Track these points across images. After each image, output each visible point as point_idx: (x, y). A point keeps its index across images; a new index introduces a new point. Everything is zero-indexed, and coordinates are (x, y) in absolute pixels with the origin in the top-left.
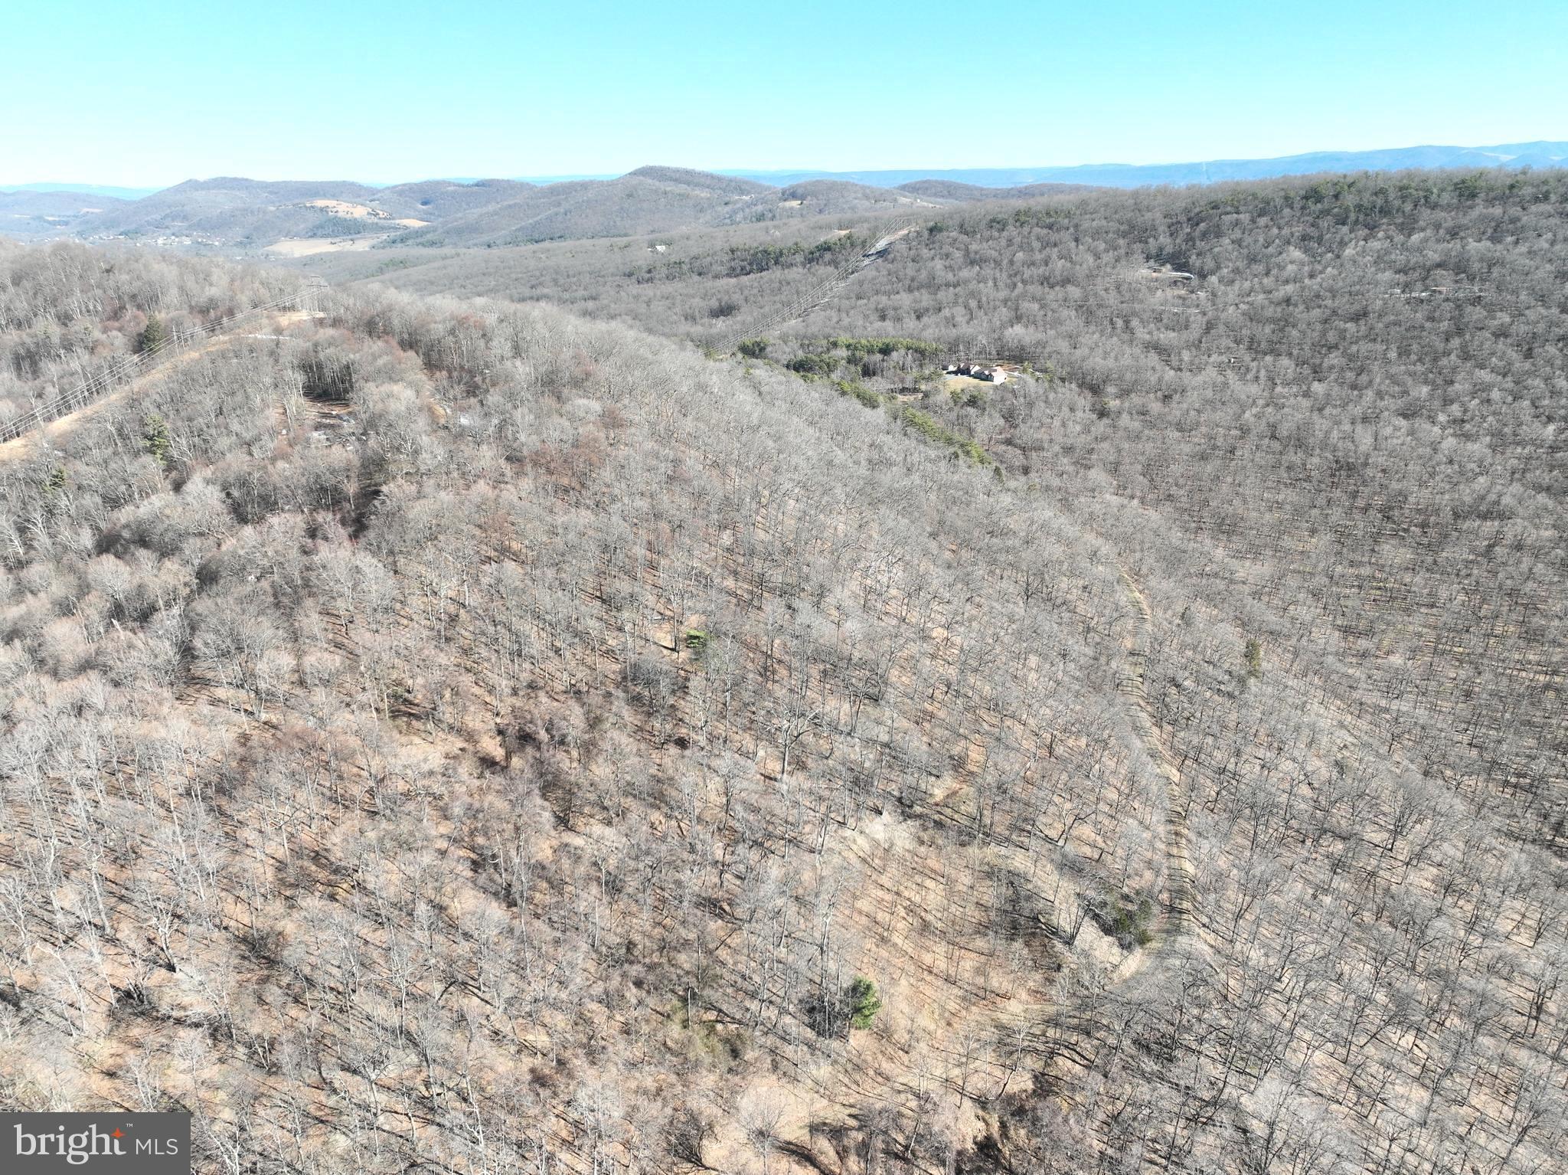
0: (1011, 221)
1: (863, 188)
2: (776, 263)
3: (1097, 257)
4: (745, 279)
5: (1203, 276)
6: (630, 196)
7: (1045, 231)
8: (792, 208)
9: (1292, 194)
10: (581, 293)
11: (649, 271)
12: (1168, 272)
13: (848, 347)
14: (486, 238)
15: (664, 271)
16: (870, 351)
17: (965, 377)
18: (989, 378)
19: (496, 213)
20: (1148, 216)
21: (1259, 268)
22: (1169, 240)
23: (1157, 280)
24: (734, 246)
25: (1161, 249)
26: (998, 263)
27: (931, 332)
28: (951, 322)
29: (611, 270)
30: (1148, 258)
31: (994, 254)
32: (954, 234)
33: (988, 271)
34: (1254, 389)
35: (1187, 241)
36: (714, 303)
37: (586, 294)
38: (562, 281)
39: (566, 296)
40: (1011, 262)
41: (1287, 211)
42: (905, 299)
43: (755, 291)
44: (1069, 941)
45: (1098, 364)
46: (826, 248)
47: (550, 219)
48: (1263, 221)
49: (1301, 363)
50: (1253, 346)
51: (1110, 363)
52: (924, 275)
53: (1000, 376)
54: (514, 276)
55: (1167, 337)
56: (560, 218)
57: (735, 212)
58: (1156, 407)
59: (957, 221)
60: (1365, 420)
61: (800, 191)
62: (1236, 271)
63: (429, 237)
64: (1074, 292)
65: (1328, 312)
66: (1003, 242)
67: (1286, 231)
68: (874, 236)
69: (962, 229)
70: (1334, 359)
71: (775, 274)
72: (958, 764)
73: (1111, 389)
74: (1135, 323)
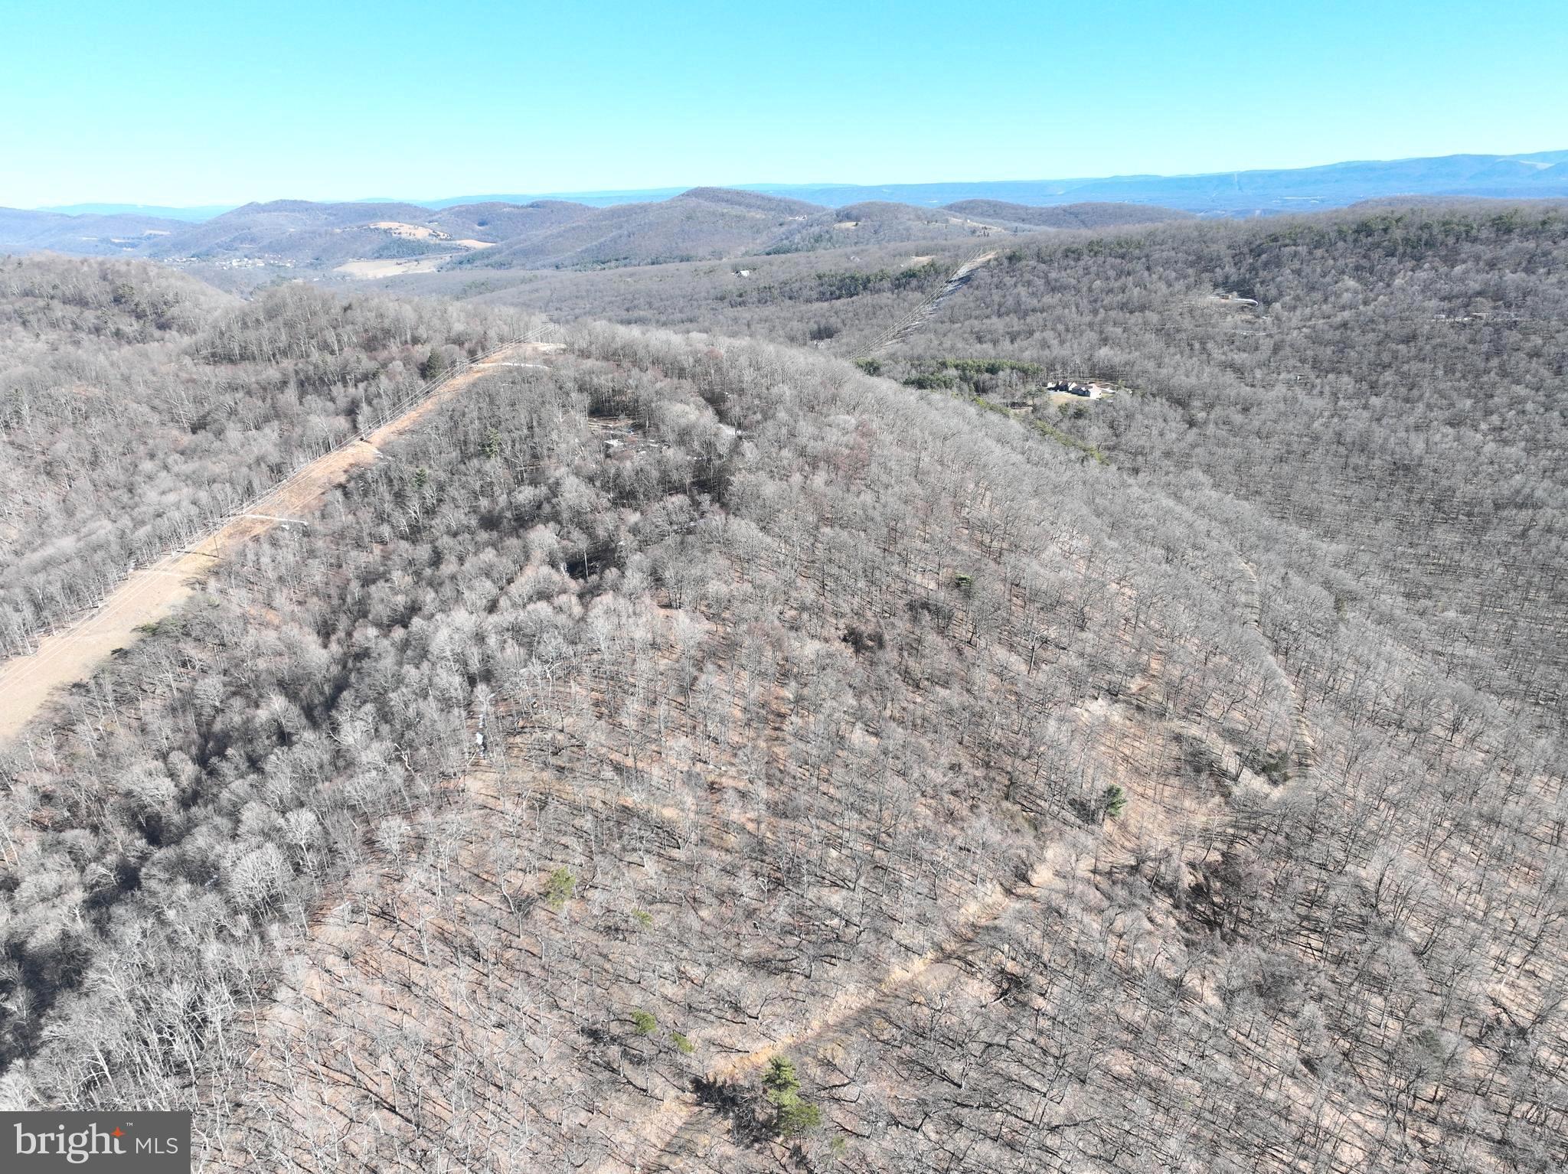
0: (1085, 251)
1: (916, 209)
2: (865, 288)
3: (1170, 285)
4: (838, 303)
5: (1268, 302)
6: (689, 218)
7: (1119, 261)
8: (847, 230)
9: (1345, 228)
10: (678, 316)
11: (741, 296)
12: (1235, 299)
13: (956, 367)
14: (553, 259)
15: (755, 295)
16: (979, 370)
17: (1065, 393)
18: (1086, 394)
19: (560, 235)
20: (1214, 247)
21: (1317, 296)
22: (1233, 270)
23: (1225, 305)
24: (821, 272)
25: (1227, 277)
26: (1078, 291)
27: (1028, 353)
28: (1045, 345)
29: (703, 294)
30: (1216, 286)
31: (1073, 282)
32: (1033, 263)
33: (1069, 297)
34: (1320, 403)
35: (1250, 271)
36: (813, 326)
37: (683, 316)
38: (656, 305)
39: (663, 318)
40: (1090, 290)
41: (1341, 244)
42: (997, 324)
43: (851, 315)
44: (1235, 779)
45: (1183, 381)
46: (911, 275)
47: (614, 240)
48: (1319, 253)
49: (1359, 380)
50: (1316, 364)
51: (1193, 380)
52: (1010, 302)
53: (1096, 392)
54: (607, 299)
55: (1239, 358)
56: (624, 239)
57: (791, 233)
58: (1238, 418)
59: (1034, 248)
60: (1417, 428)
61: (854, 213)
62: (1297, 298)
63: (496, 258)
64: (1153, 317)
65: (1381, 335)
66: (1081, 272)
67: (1341, 262)
68: (955, 263)
69: (1040, 258)
70: (1388, 376)
71: (865, 299)
73: (1197, 403)
74: (1210, 345)
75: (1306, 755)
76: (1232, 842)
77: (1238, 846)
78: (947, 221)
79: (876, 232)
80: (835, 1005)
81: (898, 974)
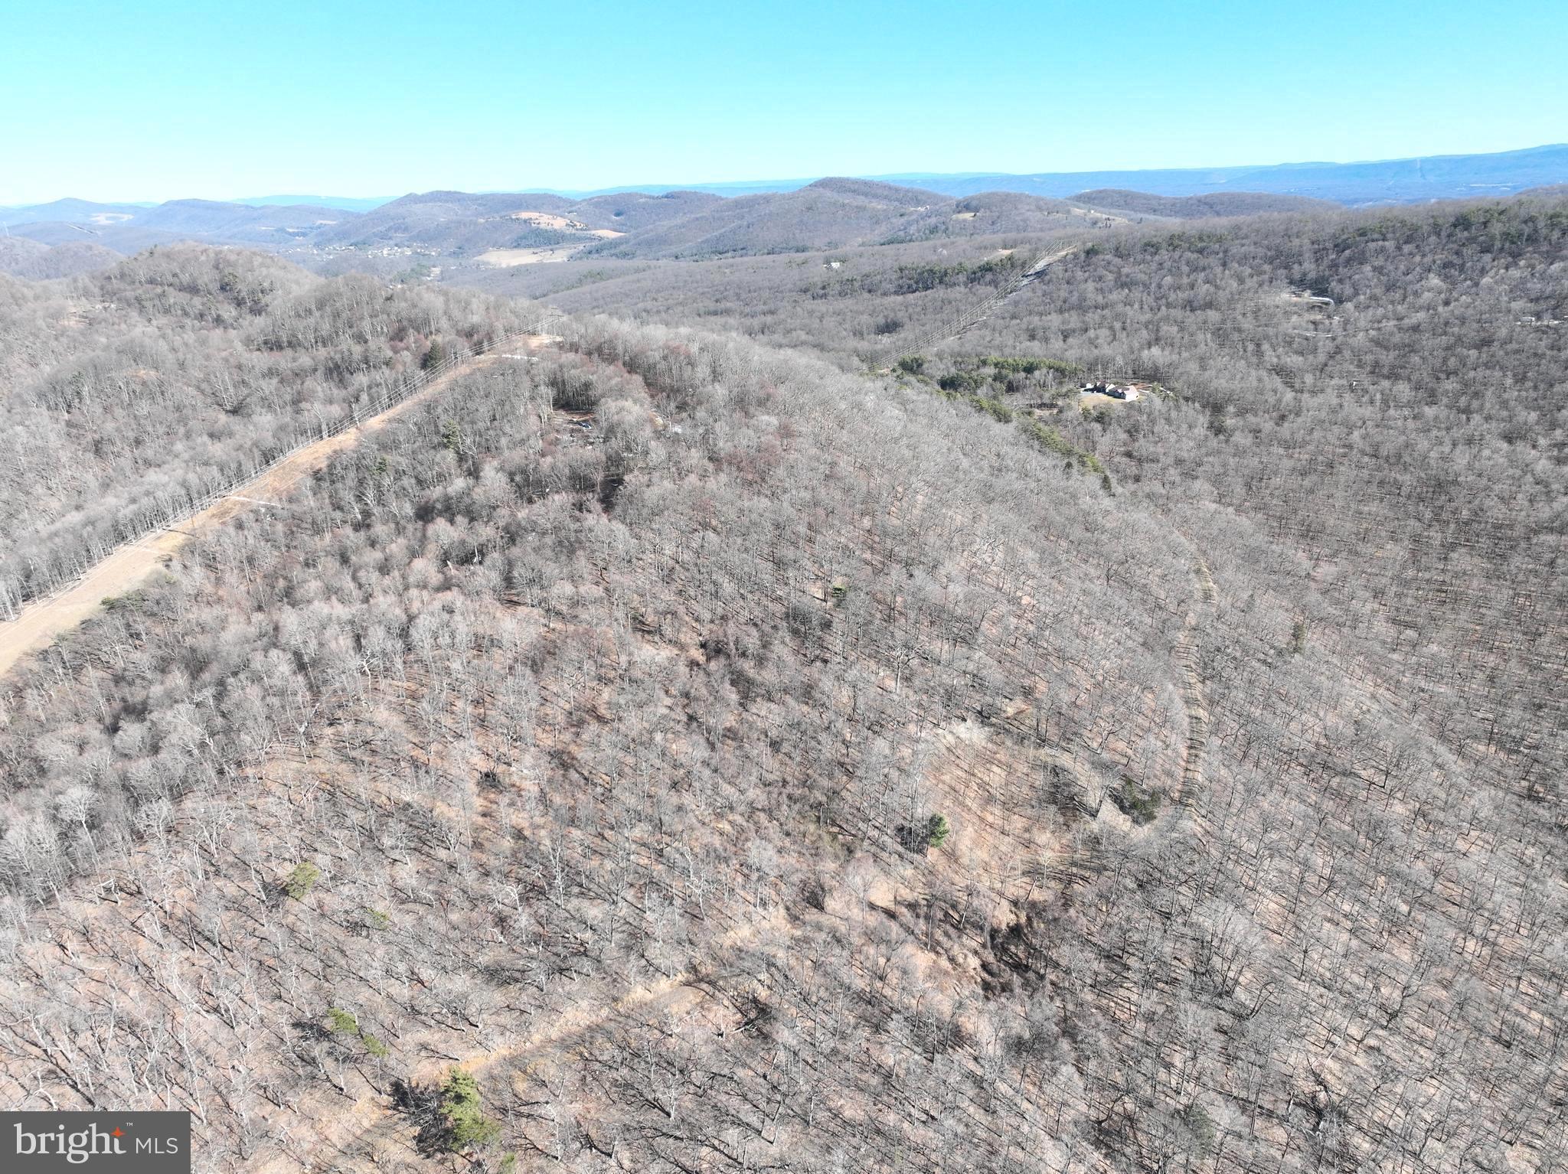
0: (1165, 245)
1: (1038, 199)
2: (941, 282)
3: (1241, 281)
4: (911, 296)
5: (1340, 301)
6: (809, 209)
7: (1195, 255)
8: (965, 221)
9: (1440, 221)
10: (761, 307)
11: (824, 288)
12: (1308, 297)
13: (996, 365)
14: (674, 249)
15: (837, 287)
16: (1015, 370)
17: (1101, 395)
18: (1121, 396)
19: (683, 226)
20: (1296, 242)
21: (1397, 295)
22: (1313, 266)
23: (1295, 305)
24: (903, 264)
25: (1305, 274)
26: (1146, 286)
27: (1074, 352)
28: (1092, 342)
29: (789, 286)
30: (1291, 283)
31: (1143, 277)
32: (1109, 257)
33: (1137, 294)
34: (1367, 411)
35: (1330, 267)
36: (881, 321)
37: (766, 308)
38: (743, 296)
39: (747, 310)
40: (1159, 286)
41: (1433, 239)
42: (1055, 320)
43: (919, 309)
44: (1094, 814)
45: (1220, 384)
46: (988, 268)
47: (734, 232)
48: (1407, 248)
49: (1417, 388)
50: (1375, 370)
51: (1236, 385)
52: (1074, 299)
53: (1132, 394)
54: (700, 290)
55: (1293, 361)
56: (743, 231)
57: (909, 223)
58: (1268, 426)
59: (1112, 245)
60: (1470, 442)
61: (974, 203)
62: (1374, 298)
63: (623, 248)
64: (1213, 315)
65: (1452, 340)
66: (1154, 266)
67: (1428, 259)
68: (1034, 259)
69: (1118, 252)
70: (1450, 385)
71: (939, 293)
72: (1027, 692)
73: (1231, 409)
74: (1266, 346)
75: (1190, 793)
76: (1070, 882)
77: (1076, 886)
78: (1068, 212)
79: (993, 223)
80: (562, 1021)
81: (638, 993)
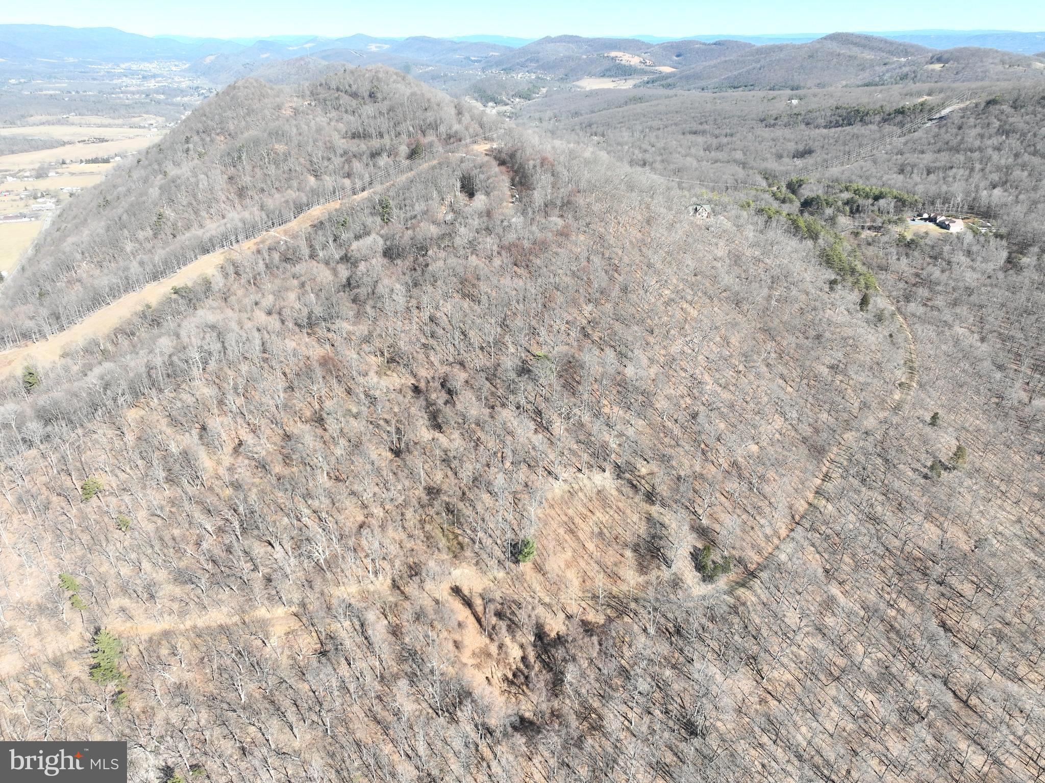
1: (1004, 54)
2: (861, 121)
4: (832, 131)
6: (811, 56)
8: (933, 70)
10: (726, 131)
11: (776, 119)
13: (854, 191)
14: (703, 83)
15: (786, 120)
16: (867, 196)
17: (931, 224)
18: (947, 227)
19: (715, 66)
24: (840, 104)
26: (1023, 135)
27: (924, 187)
29: (754, 116)
31: (1024, 126)
32: (1004, 107)
33: (1011, 141)
36: (801, 148)
37: (729, 131)
38: (719, 121)
39: (716, 132)
42: (928, 158)
43: (833, 141)
44: (670, 565)
46: (901, 112)
47: (748, 72)
53: (956, 227)
54: (693, 115)
56: (755, 72)
57: (887, 71)
61: (947, 56)
63: (669, 81)
68: (943, 105)
69: (1014, 103)
71: (857, 129)
75: (765, 568)
77: (627, 617)
79: (957, 73)
81: (262, 612)
